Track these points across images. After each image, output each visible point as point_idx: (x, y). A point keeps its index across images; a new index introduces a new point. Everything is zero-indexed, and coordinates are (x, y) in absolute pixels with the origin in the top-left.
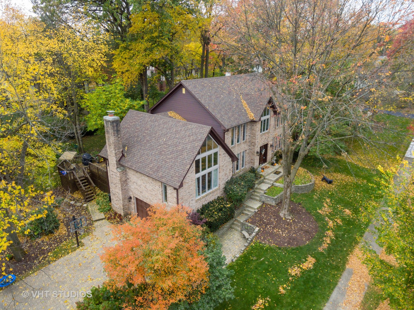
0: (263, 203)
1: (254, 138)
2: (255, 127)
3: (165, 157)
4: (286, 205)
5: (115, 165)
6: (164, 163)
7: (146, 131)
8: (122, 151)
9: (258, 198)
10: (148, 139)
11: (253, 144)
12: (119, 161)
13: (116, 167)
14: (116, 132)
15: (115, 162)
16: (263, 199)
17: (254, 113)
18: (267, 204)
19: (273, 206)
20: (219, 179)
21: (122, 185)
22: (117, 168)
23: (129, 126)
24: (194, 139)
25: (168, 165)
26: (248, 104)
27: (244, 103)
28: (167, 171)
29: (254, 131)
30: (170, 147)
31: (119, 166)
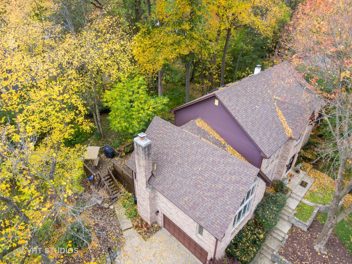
0: (293, 226)
3: (201, 193)
5: (145, 185)
6: (201, 200)
7: (176, 150)
8: (152, 172)
9: (287, 219)
10: (179, 161)
12: (148, 181)
13: (145, 186)
14: (147, 156)
15: (145, 183)
16: (293, 221)
17: (292, 129)
18: (297, 228)
19: (304, 231)
20: (252, 205)
21: (150, 202)
22: (147, 187)
23: (156, 138)
24: (238, 180)
25: (206, 204)
26: (284, 115)
27: (280, 113)
28: (206, 212)
29: (288, 147)
30: (207, 181)
31: (148, 185)
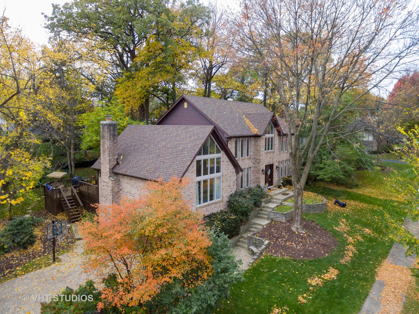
0: (272, 220)
1: (259, 154)
2: (259, 142)
3: (163, 159)
4: (298, 217)
5: (108, 173)
6: (162, 164)
7: (144, 140)
8: (117, 159)
9: (266, 216)
10: (146, 146)
11: (258, 161)
12: (113, 168)
13: (108, 176)
14: (112, 137)
15: (108, 170)
16: (272, 216)
17: (257, 129)
18: (275, 222)
19: (283, 223)
20: (223, 189)
21: (113, 197)
22: (110, 176)
23: (126, 139)
24: (196, 138)
25: (166, 165)
26: (251, 122)
27: (247, 121)
28: (166, 170)
30: (169, 149)
31: (112, 175)
